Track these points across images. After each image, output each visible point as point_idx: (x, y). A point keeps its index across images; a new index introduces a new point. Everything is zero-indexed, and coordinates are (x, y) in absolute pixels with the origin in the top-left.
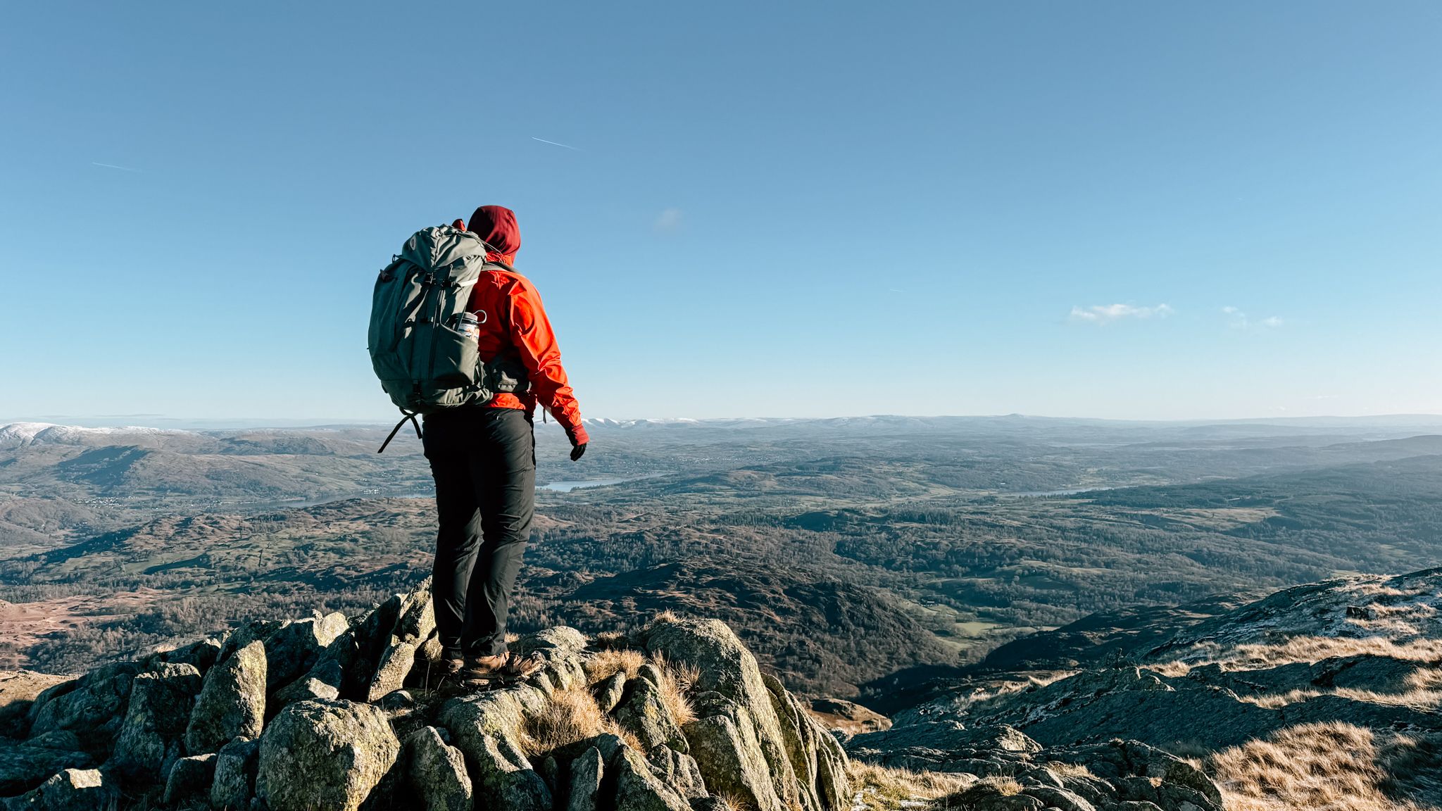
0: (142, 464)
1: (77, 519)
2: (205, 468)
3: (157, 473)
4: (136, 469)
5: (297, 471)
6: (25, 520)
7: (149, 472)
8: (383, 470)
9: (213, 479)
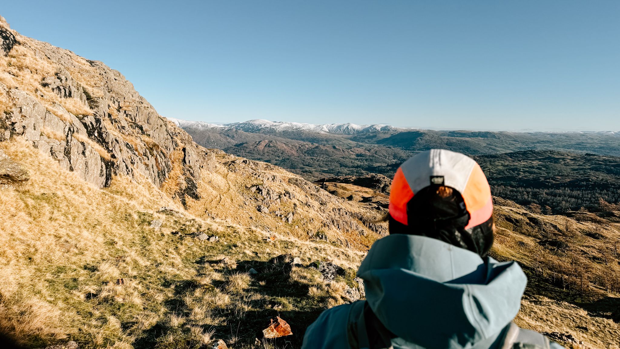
0: (420, 138)
1: (399, 156)
2: (445, 141)
3: (426, 142)
4: (418, 140)
5: (485, 145)
6: (382, 155)
7: (423, 142)
8: (526, 146)
9: (449, 145)
